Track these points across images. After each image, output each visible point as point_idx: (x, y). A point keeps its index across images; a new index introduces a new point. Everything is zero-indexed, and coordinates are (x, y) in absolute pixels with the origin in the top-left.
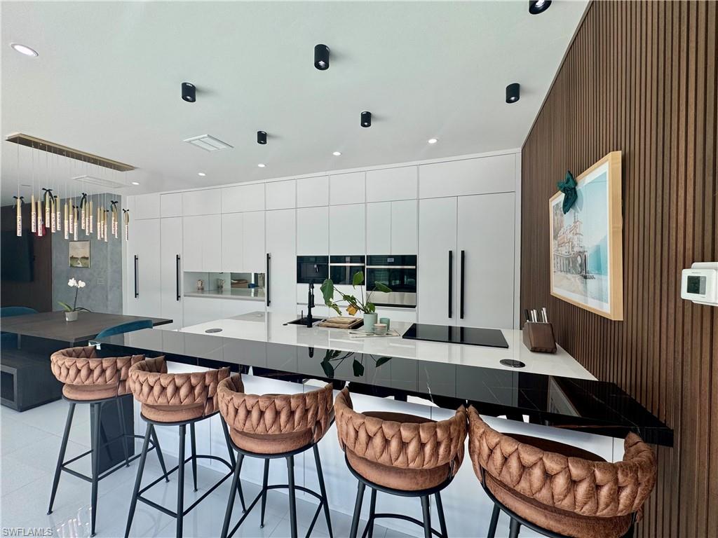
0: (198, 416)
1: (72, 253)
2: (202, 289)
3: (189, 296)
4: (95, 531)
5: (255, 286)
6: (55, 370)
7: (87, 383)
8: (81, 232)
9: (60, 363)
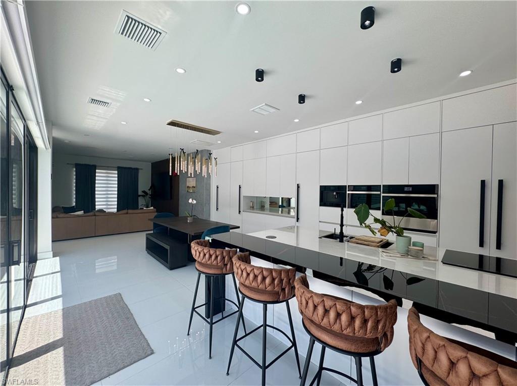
0: (276, 300)
1: (188, 184)
2: (253, 207)
3: (246, 211)
4: (211, 356)
5: (282, 206)
6: (193, 252)
7: (208, 263)
8: (195, 171)
9: (196, 248)
